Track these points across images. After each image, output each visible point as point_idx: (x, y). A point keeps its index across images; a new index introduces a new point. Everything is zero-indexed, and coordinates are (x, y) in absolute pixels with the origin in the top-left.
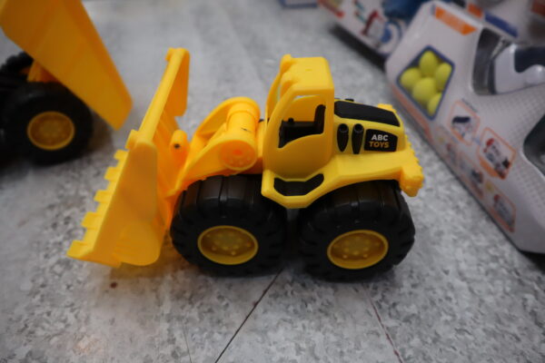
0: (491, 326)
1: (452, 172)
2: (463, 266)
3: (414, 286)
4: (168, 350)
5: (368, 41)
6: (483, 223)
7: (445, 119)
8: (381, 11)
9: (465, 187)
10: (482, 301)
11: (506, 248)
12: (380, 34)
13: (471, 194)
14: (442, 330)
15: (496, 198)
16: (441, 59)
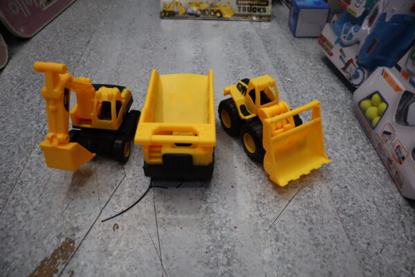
0: (383, 224)
1: (379, 156)
2: (376, 199)
3: (353, 204)
4: (257, 213)
5: (345, 75)
6: (389, 182)
7: (379, 130)
8: (355, 61)
9: (384, 164)
10: (381, 214)
11: (398, 195)
12: (352, 73)
13: (386, 168)
14: (363, 222)
15: (397, 172)
16: (383, 100)
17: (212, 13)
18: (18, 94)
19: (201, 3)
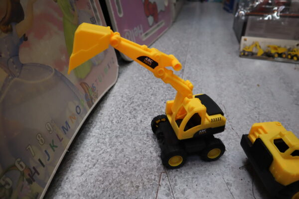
17: (289, 57)
18: (130, 112)
19: (279, 47)
